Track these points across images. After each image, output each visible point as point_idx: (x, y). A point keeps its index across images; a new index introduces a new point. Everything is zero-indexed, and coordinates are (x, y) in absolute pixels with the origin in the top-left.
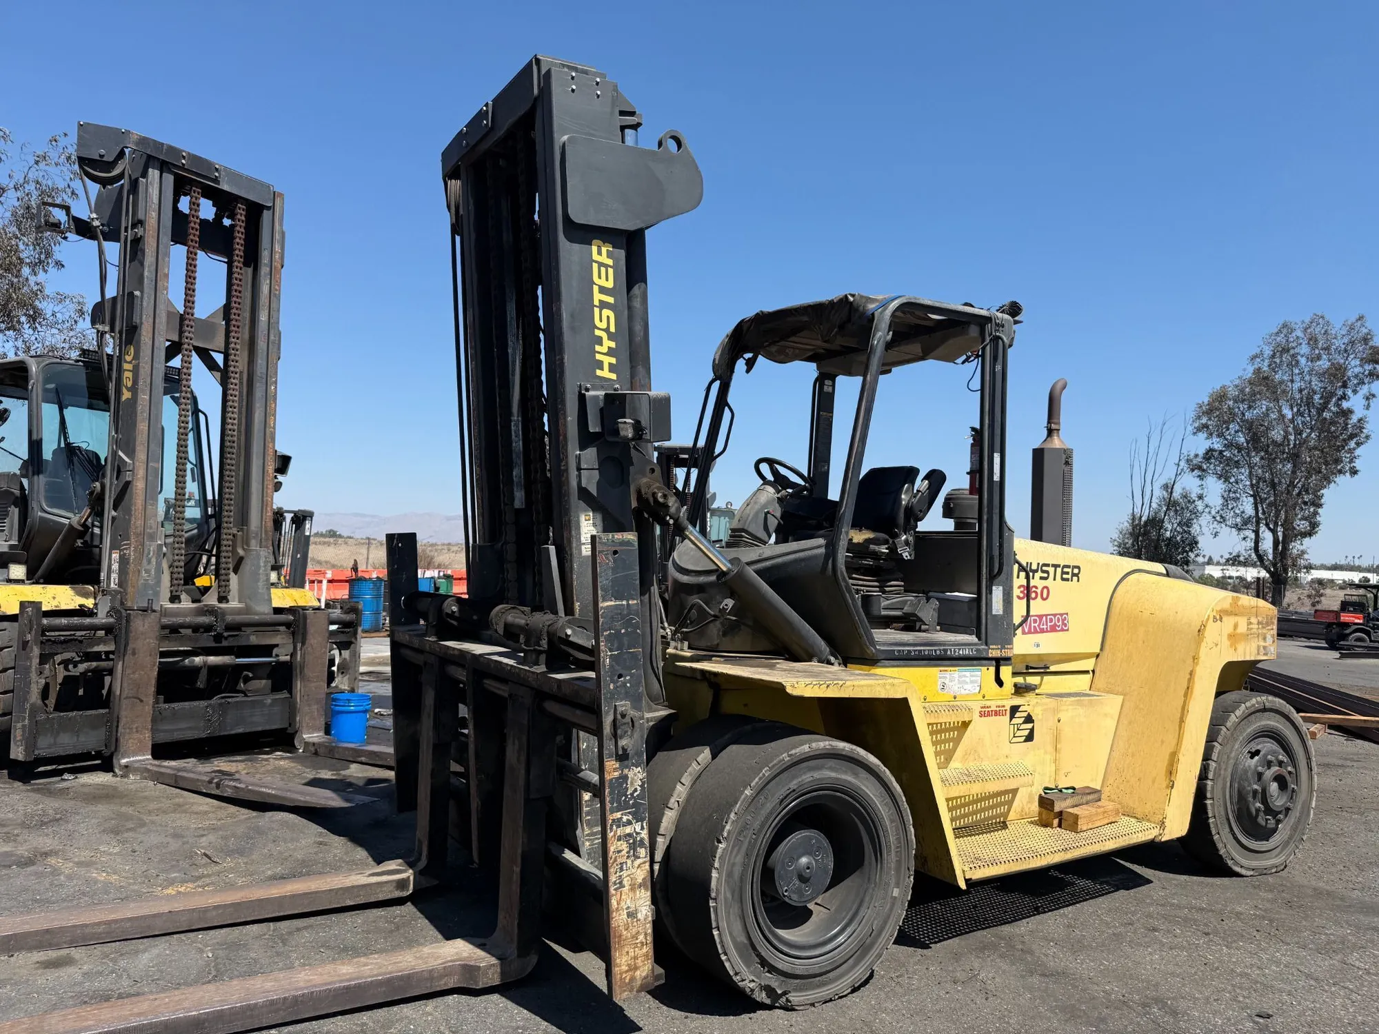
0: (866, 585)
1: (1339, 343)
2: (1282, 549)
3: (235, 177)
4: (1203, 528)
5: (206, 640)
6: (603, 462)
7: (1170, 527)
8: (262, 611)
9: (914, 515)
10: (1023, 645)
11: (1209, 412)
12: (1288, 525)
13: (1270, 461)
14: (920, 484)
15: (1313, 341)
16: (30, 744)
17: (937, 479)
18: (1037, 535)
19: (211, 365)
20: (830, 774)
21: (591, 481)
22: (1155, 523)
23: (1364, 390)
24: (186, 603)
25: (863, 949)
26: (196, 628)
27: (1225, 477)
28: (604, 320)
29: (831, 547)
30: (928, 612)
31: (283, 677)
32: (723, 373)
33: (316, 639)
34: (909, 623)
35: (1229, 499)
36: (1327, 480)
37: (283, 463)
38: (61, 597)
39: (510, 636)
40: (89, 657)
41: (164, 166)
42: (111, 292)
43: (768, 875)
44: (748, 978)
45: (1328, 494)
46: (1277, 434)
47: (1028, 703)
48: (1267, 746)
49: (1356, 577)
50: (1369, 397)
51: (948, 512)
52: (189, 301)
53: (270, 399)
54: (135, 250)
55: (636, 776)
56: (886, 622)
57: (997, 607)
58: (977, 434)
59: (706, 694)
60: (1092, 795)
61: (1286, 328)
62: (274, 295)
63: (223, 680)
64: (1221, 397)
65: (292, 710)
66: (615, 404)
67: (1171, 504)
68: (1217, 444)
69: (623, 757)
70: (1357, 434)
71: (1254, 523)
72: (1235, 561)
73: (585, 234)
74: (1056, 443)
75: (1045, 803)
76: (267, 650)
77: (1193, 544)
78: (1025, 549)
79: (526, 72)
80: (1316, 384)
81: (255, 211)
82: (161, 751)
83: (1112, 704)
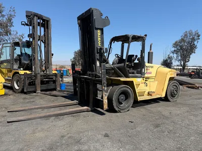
0: (128, 69)
1: (194, 34)
2: (184, 64)
3: (45, 17)
4: (173, 61)
5: (45, 77)
6: (99, 56)
7: (169, 61)
8: (51, 74)
9: (134, 61)
10: (146, 75)
11: (175, 44)
12: (185, 60)
13: (183, 51)
14: (135, 57)
15: (190, 34)
16: (27, 90)
17: (136, 56)
18: (148, 63)
19: (43, 42)
20: (125, 89)
21: (98, 57)
22: (166, 60)
23: (197, 41)
24: (42, 73)
25: (128, 107)
26: (44, 76)
27: (177, 54)
28: (99, 39)
29: (125, 65)
30: (135, 72)
31: (54, 82)
32: (111, 44)
33: (58, 77)
34: (133, 73)
35: (177, 57)
36: (191, 54)
37: (53, 55)
38: (28, 72)
39: (89, 75)
40: (32, 79)
41: (37, 16)
42: (31, 33)
43: (118, 99)
44: (117, 109)
45: (191, 56)
46: (184, 47)
47: (147, 82)
48: (174, 87)
49: (196, 68)
50: (198, 42)
51: (138, 60)
52: (40, 34)
53: (51, 46)
54: (34, 27)
55: (106, 88)
56: (130, 73)
57: (143, 71)
58: (141, 51)
59: (111, 81)
60: (154, 92)
61: (186, 32)
62: (50, 33)
63: (48, 82)
64: (176, 42)
65: (56, 86)
66: (101, 49)
67: (169, 58)
68: (176, 49)
69: (104, 86)
70: (195, 47)
71: (180, 60)
72: (178, 66)
73: (97, 29)
74: (151, 51)
75: (148, 93)
76: (52, 78)
77: (172, 63)
78: (147, 64)
79: (90, 9)
80: (190, 40)
81: (48, 21)
82: (41, 91)
83: (157, 82)
